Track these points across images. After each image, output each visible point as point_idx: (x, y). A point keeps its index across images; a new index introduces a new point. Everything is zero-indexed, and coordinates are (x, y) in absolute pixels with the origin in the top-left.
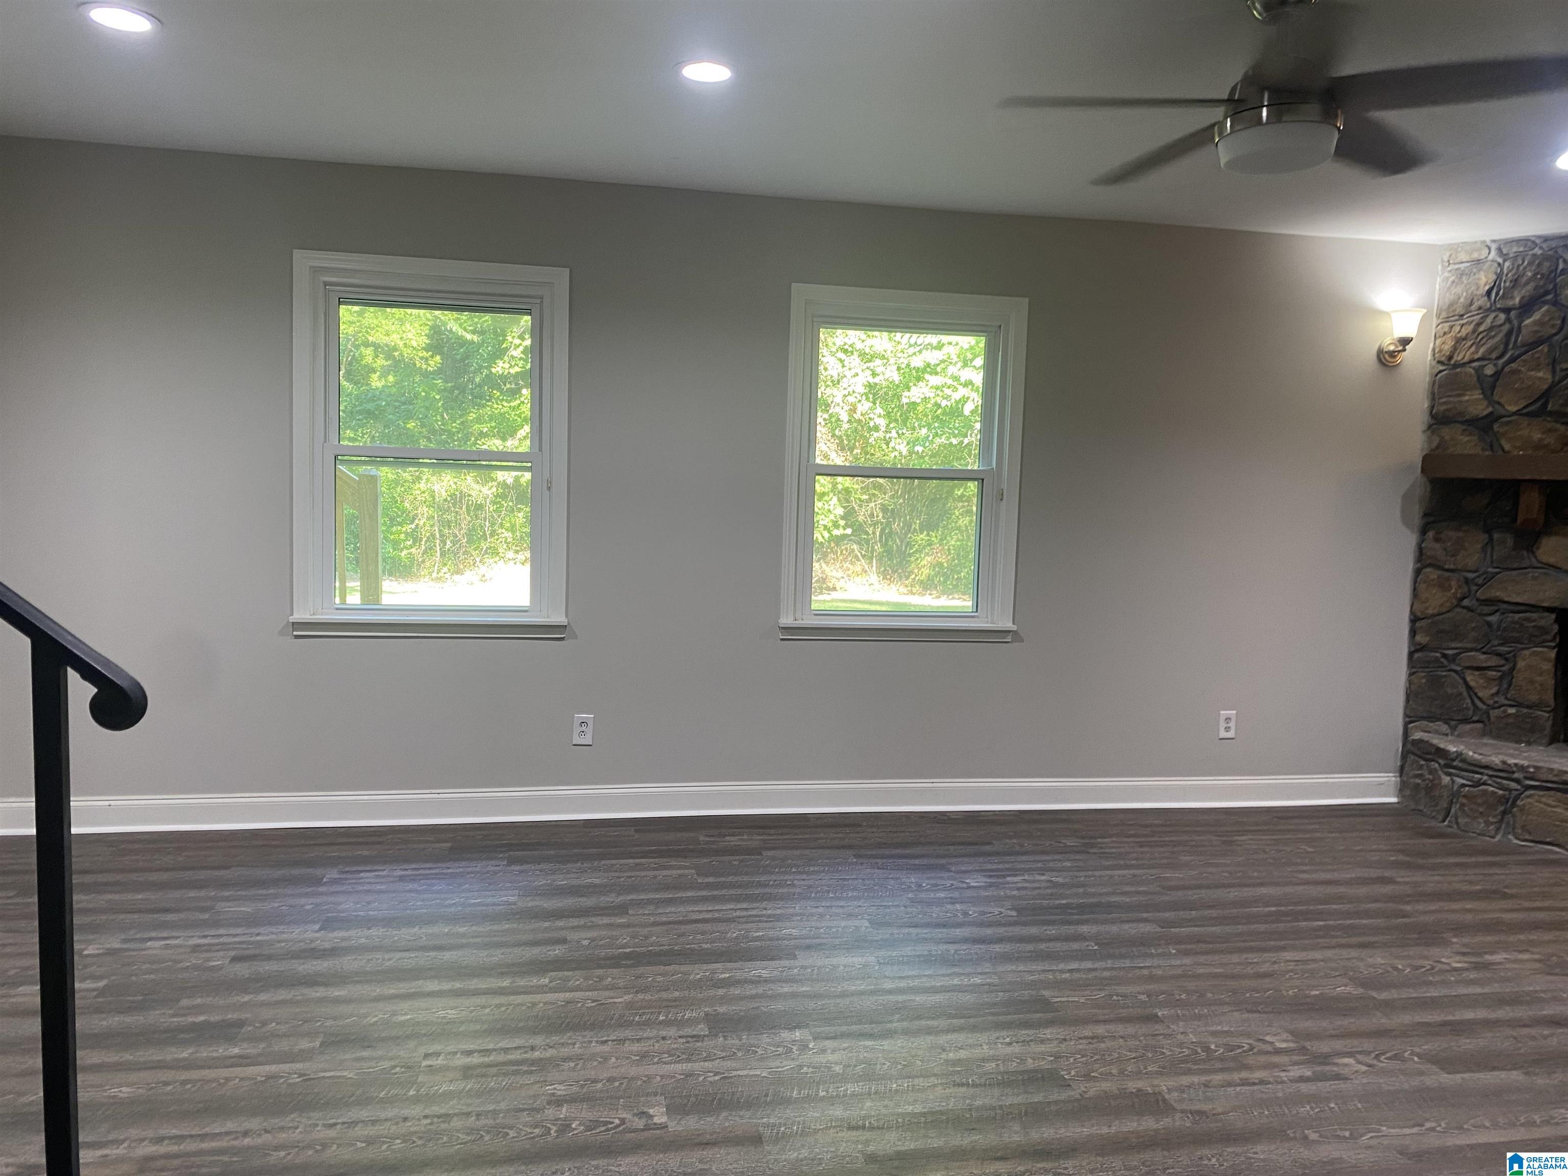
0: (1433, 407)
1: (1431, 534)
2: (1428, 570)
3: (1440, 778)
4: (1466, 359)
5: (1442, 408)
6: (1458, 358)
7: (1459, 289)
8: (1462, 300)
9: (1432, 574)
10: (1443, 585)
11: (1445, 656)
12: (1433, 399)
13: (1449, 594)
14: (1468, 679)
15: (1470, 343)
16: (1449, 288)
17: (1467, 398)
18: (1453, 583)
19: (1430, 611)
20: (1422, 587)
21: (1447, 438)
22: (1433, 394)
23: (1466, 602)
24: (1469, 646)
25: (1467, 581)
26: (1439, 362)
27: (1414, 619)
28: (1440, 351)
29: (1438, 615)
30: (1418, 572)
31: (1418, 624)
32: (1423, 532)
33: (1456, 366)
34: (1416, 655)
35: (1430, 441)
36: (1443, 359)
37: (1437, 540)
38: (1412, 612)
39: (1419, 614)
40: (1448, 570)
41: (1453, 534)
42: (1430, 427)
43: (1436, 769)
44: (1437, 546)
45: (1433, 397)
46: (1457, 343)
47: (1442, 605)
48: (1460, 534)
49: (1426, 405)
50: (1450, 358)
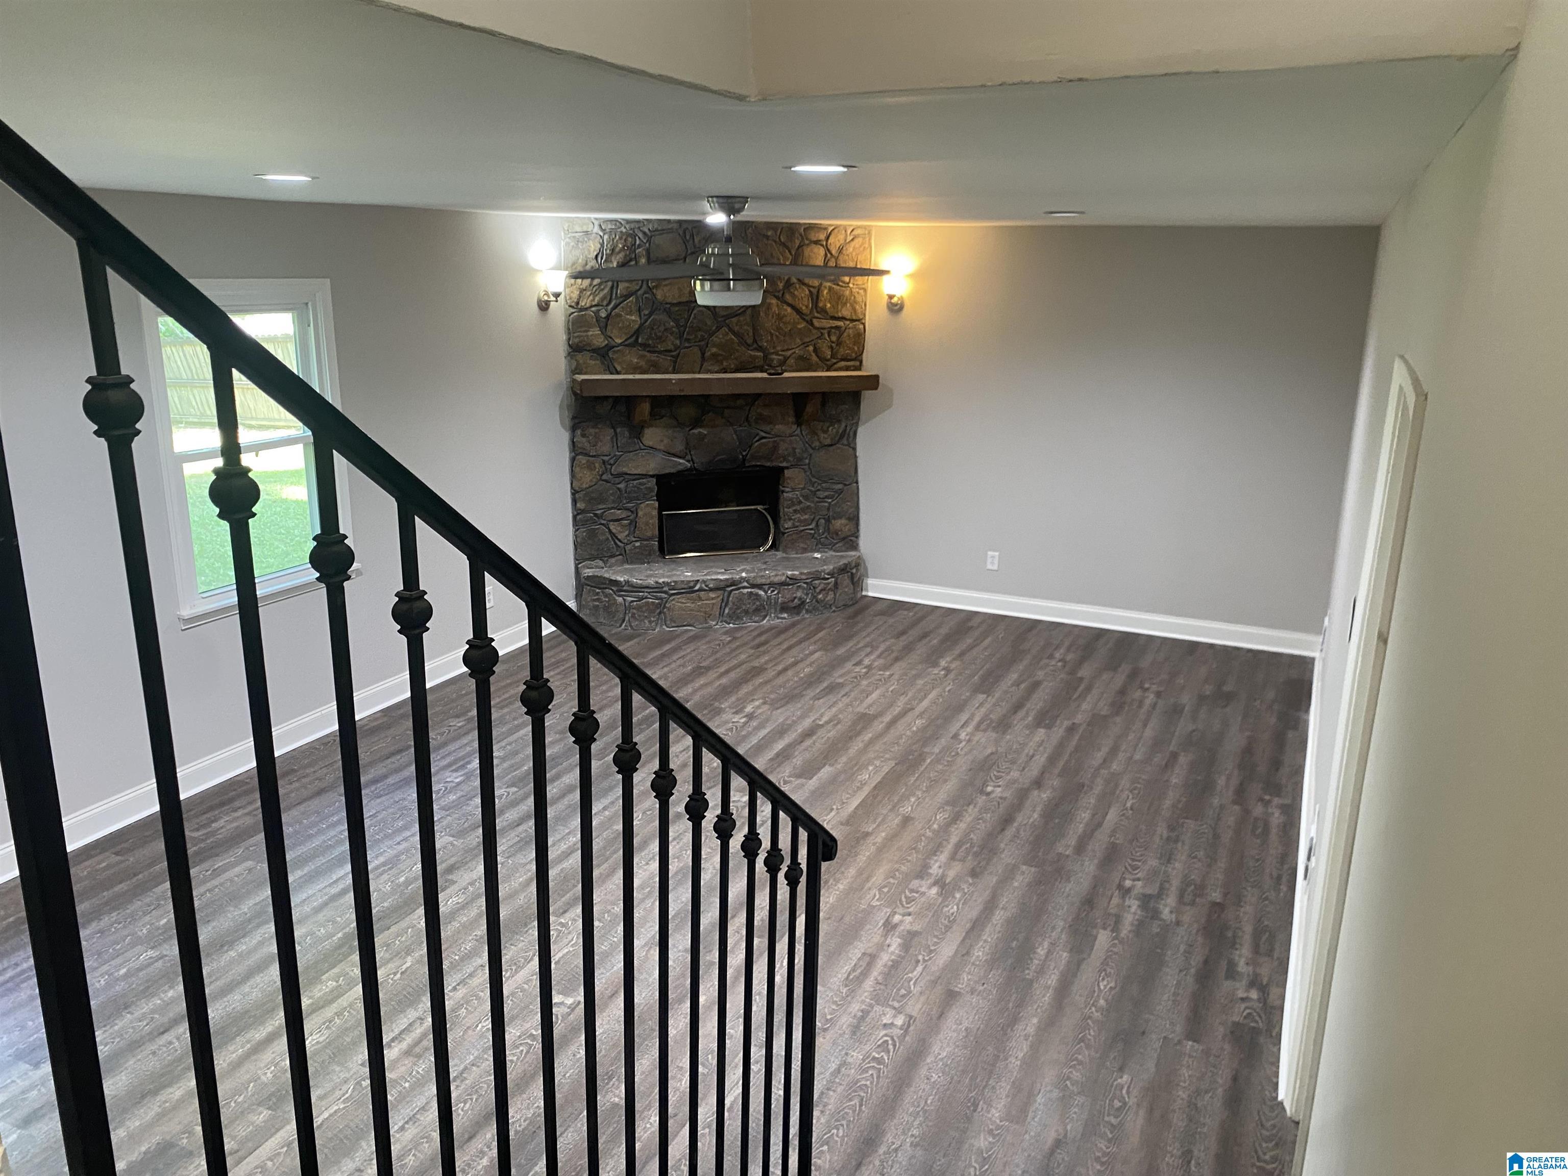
0: (569, 339)
1: (579, 432)
2: (580, 457)
3: (615, 599)
4: (588, 305)
5: (577, 340)
6: (582, 304)
7: (577, 253)
8: (580, 261)
9: (582, 459)
10: (590, 467)
11: (596, 515)
12: (569, 333)
13: (595, 473)
14: (612, 527)
15: (589, 293)
16: (571, 252)
17: (591, 333)
18: (597, 465)
19: (584, 486)
20: (577, 470)
21: (581, 362)
22: (569, 329)
23: (604, 477)
24: (610, 506)
25: (604, 462)
26: (570, 306)
27: (574, 493)
28: (571, 298)
29: (590, 487)
30: (573, 460)
31: (577, 496)
32: (573, 429)
33: (581, 310)
34: (578, 517)
35: (570, 364)
36: (573, 304)
37: (583, 435)
38: (572, 487)
39: (577, 489)
40: (592, 456)
41: (592, 431)
42: (569, 354)
43: (610, 594)
44: (584, 440)
45: (569, 332)
46: (581, 292)
47: (591, 481)
48: (597, 430)
49: (565, 337)
50: (578, 303)
